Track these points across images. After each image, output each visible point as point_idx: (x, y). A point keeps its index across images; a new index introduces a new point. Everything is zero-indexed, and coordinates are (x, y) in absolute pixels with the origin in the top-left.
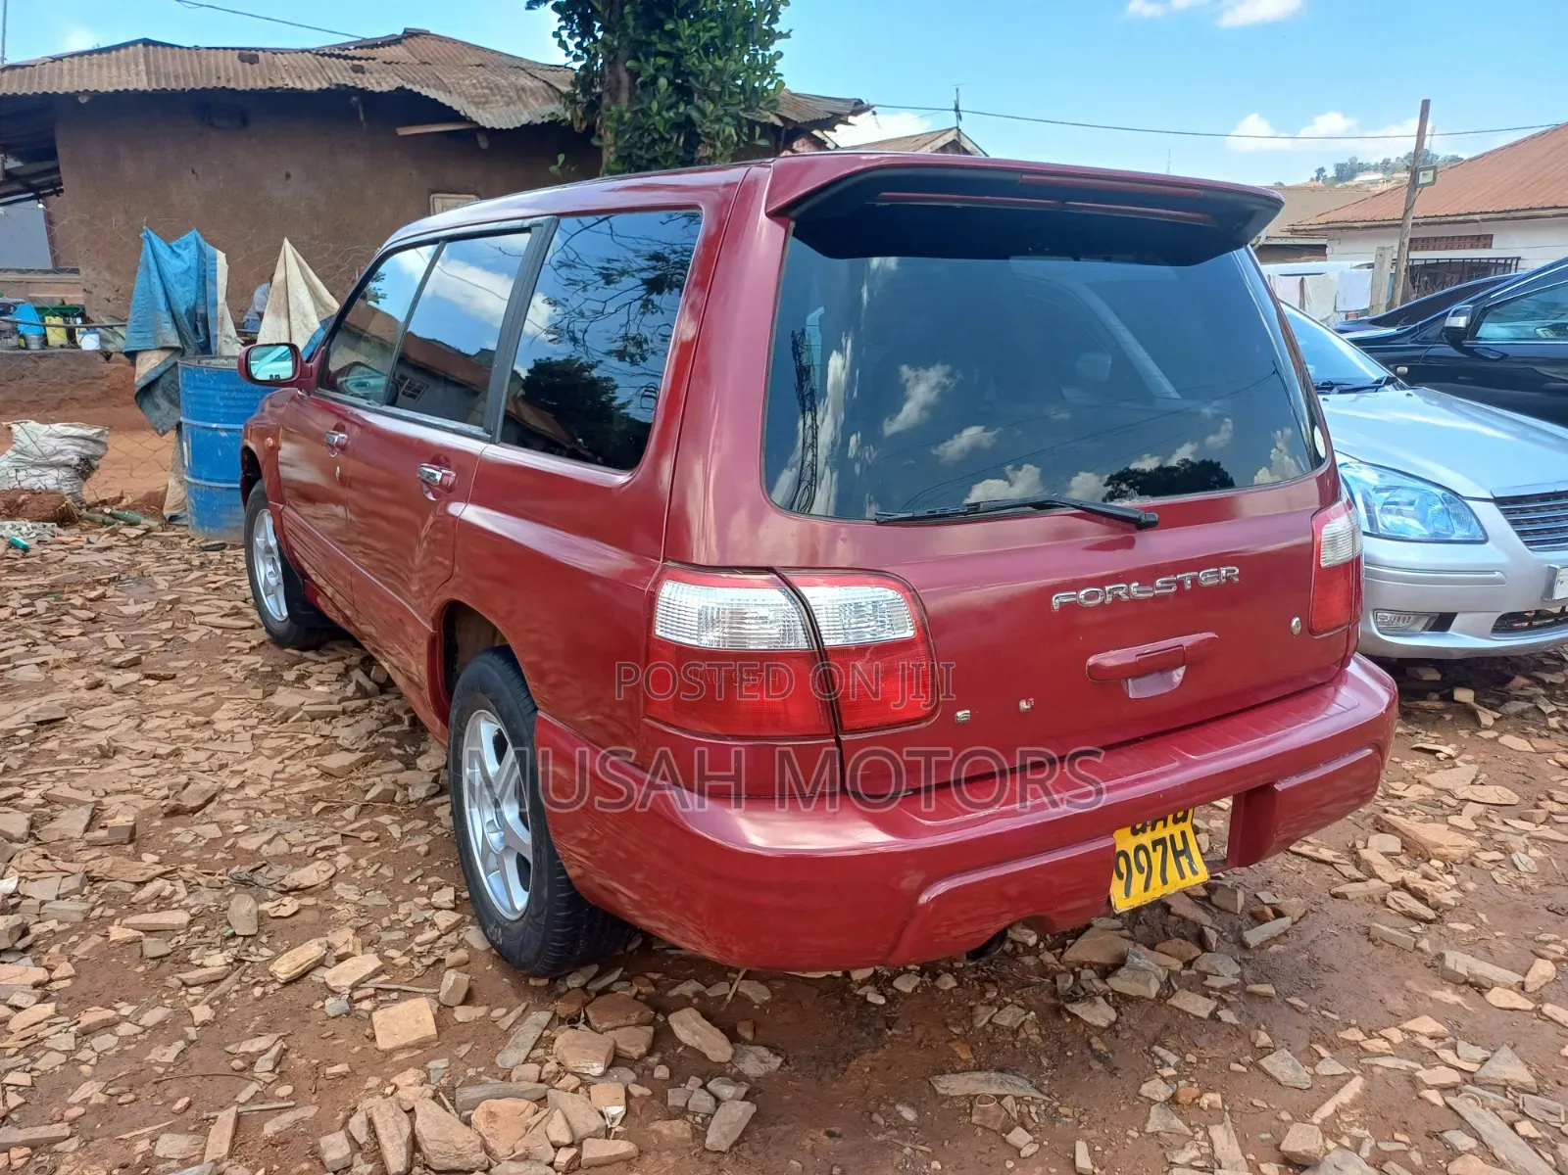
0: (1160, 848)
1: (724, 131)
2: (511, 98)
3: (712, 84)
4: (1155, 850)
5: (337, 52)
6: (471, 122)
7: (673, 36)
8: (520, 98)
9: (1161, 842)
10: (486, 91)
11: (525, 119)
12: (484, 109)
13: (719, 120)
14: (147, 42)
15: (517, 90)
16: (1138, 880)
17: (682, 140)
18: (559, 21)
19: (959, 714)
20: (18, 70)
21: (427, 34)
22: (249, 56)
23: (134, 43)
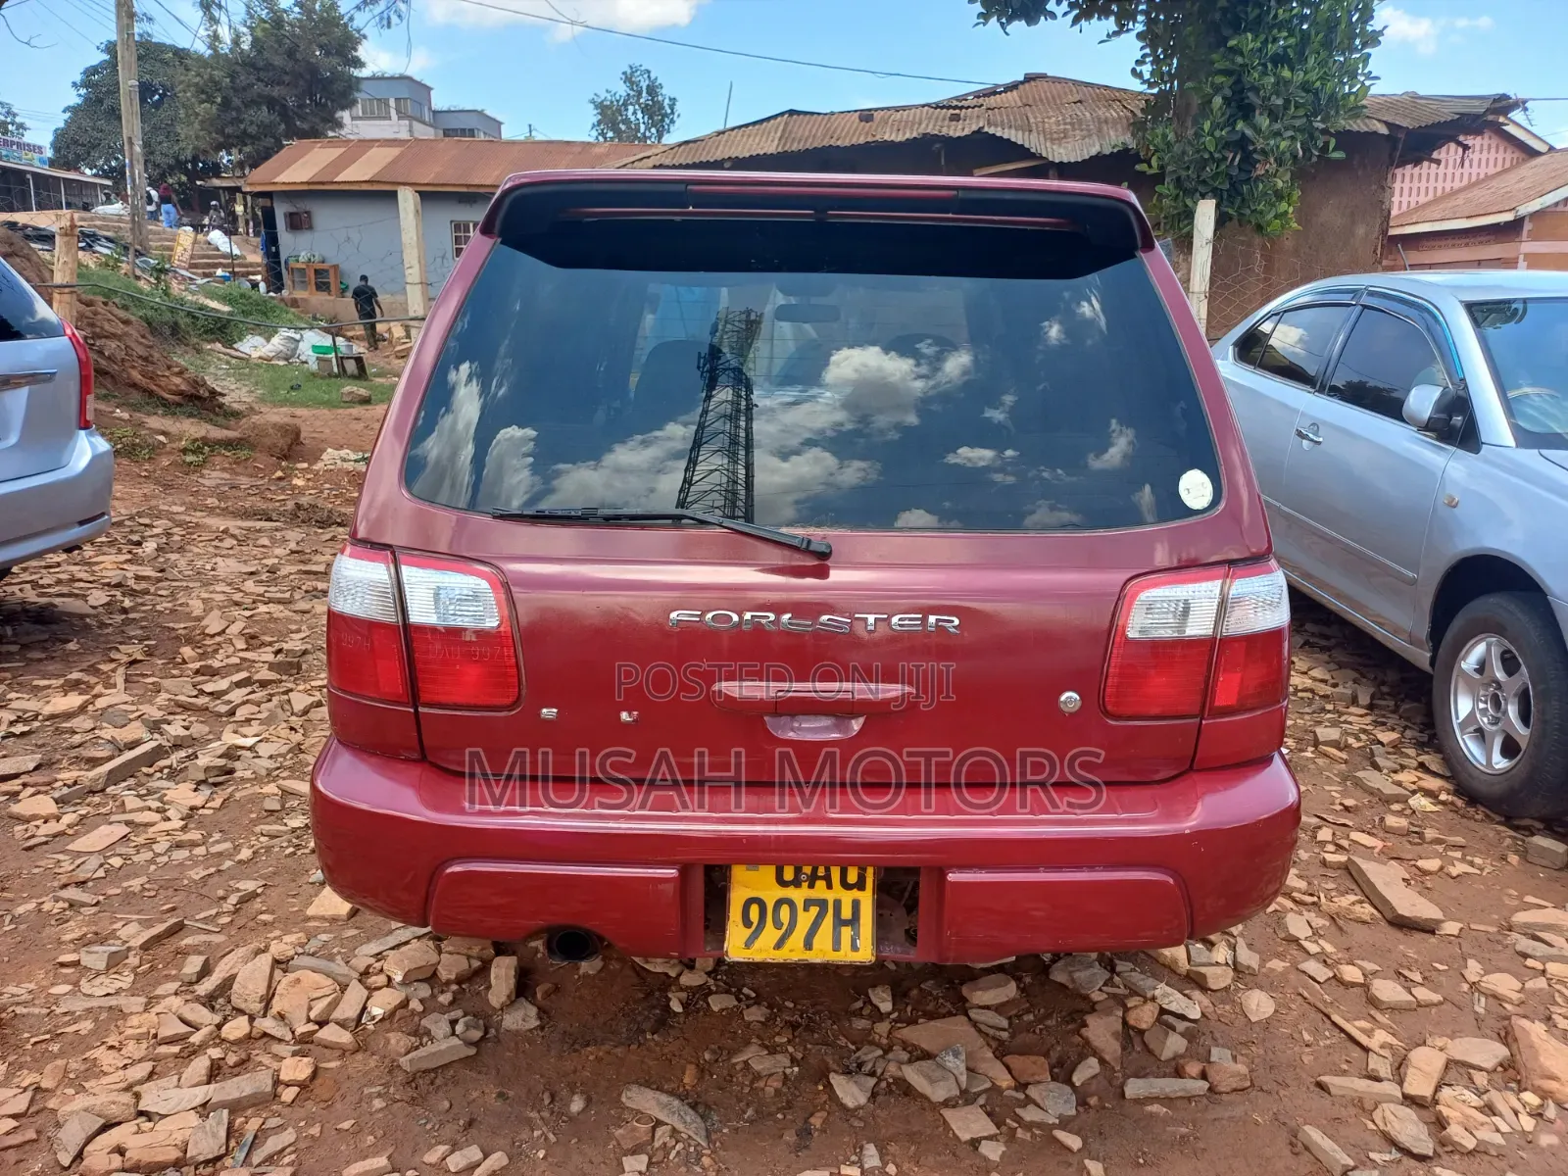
0: (814, 910)
1: (1278, 147)
2: (1089, 130)
3: (1274, 97)
4: (806, 909)
5: (955, 103)
6: (1041, 157)
7: (1237, 51)
8: (1100, 130)
9: (822, 904)
10: (1068, 127)
11: (1094, 151)
12: (1060, 145)
13: (1278, 134)
14: (792, 112)
15: (1100, 123)
16: (770, 934)
17: (1237, 159)
18: (1142, 48)
19: (545, 710)
20: (691, 145)
21: (1043, 76)
22: (866, 116)
23: (782, 114)
